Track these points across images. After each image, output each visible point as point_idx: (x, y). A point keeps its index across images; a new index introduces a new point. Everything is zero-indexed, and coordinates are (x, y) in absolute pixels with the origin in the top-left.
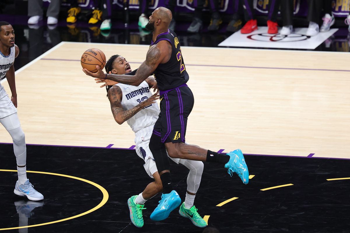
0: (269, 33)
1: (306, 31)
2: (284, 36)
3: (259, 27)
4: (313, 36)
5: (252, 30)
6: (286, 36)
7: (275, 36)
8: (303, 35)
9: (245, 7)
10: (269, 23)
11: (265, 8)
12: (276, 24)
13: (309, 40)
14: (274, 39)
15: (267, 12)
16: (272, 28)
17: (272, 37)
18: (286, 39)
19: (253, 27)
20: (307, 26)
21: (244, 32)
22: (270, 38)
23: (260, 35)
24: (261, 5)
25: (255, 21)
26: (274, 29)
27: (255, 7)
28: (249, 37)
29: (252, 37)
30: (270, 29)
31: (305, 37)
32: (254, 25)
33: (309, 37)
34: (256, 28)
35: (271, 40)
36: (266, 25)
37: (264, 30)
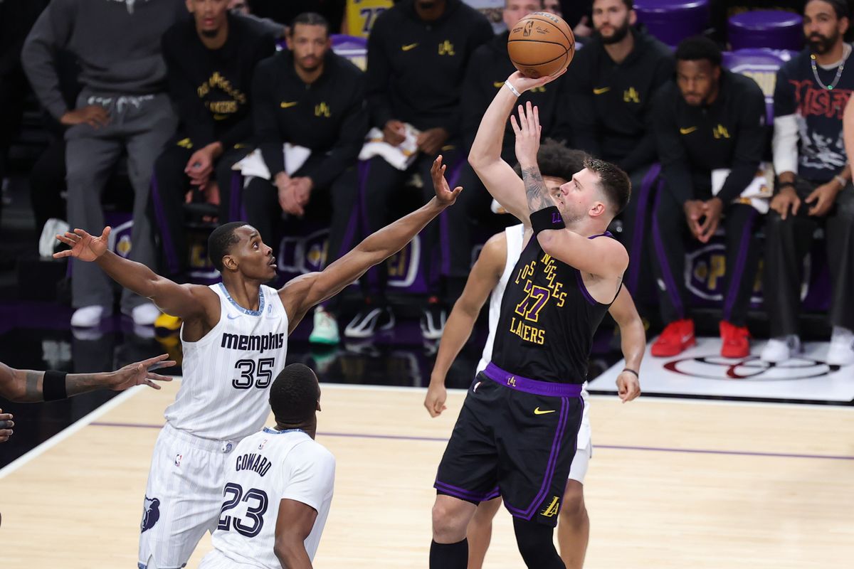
0: (725, 354)
1: (826, 353)
2: (767, 365)
3: (699, 340)
4: (845, 366)
5: (683, 348)
6: (772, 365)
7: (741, 364)
8: (818, 363)
9: (661, 284)
10: (724, 328)
11: (712, 285)
12: (744, 331)
13: (835, 376)
14: (738, 371)
15: (719, 297)
16: (733, 342)
17: (733, 367)
18: (773, 372)
19: (685, 339)
20: (827, 338)
21: (657, 352)
22: (726, 369)
23: (701, 360)
24: (701, 279)
25: (689, 324)
26: (739, 344)
27: (688, 284)
28: (671, 367)
29: (679, 366)
30: (727, 344)
31: (824, 368)
32: (686, 335)
33: (835, 368)
34: (692, 343)
35: (732, 374)
36: (715, 333)
37: (712, 347)
